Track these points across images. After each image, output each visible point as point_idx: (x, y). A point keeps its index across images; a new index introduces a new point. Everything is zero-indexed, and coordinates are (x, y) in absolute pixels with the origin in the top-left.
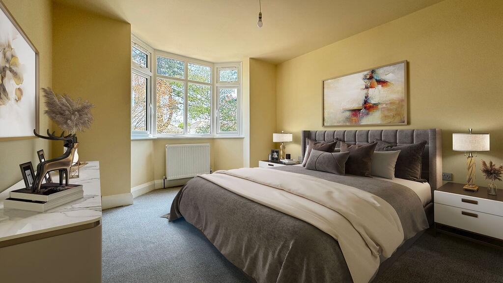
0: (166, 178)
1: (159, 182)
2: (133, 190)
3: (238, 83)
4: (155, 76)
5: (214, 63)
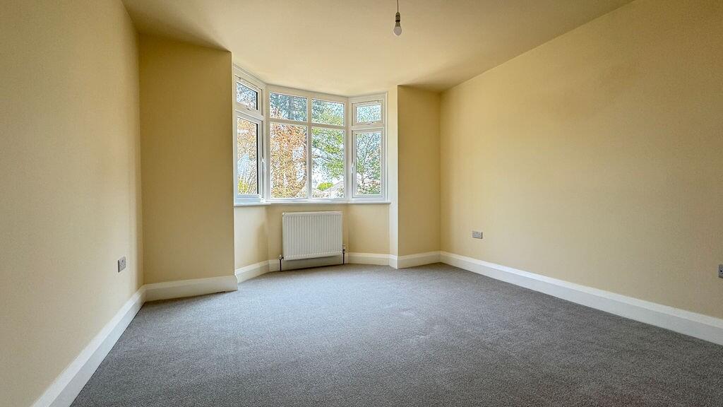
0: (283, 258)
1: (274, 263)
2: (238, 271)
3: (381, 125)
4: (269, 120)
5: (348, 97)
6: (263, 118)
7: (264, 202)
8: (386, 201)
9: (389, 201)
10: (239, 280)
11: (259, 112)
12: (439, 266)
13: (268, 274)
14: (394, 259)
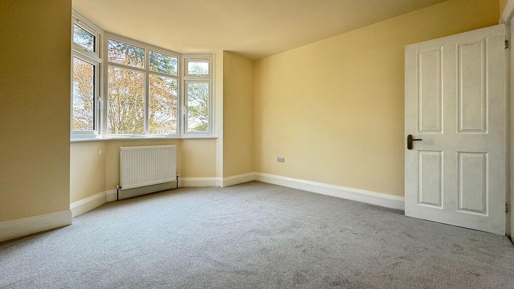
0: (120, 188)
1: (111, 194)
2: (72, 206)
3: (208, 78)
4: (107, 63)
5: (181, 54)
6: (100, 61)
7: (100, 137)
8: (213, 136)
9: (216, 136)
10: (74, 214)
11: (96, 55)
12: (254, 183)
13: (106, 205)
14: (220, 180)
